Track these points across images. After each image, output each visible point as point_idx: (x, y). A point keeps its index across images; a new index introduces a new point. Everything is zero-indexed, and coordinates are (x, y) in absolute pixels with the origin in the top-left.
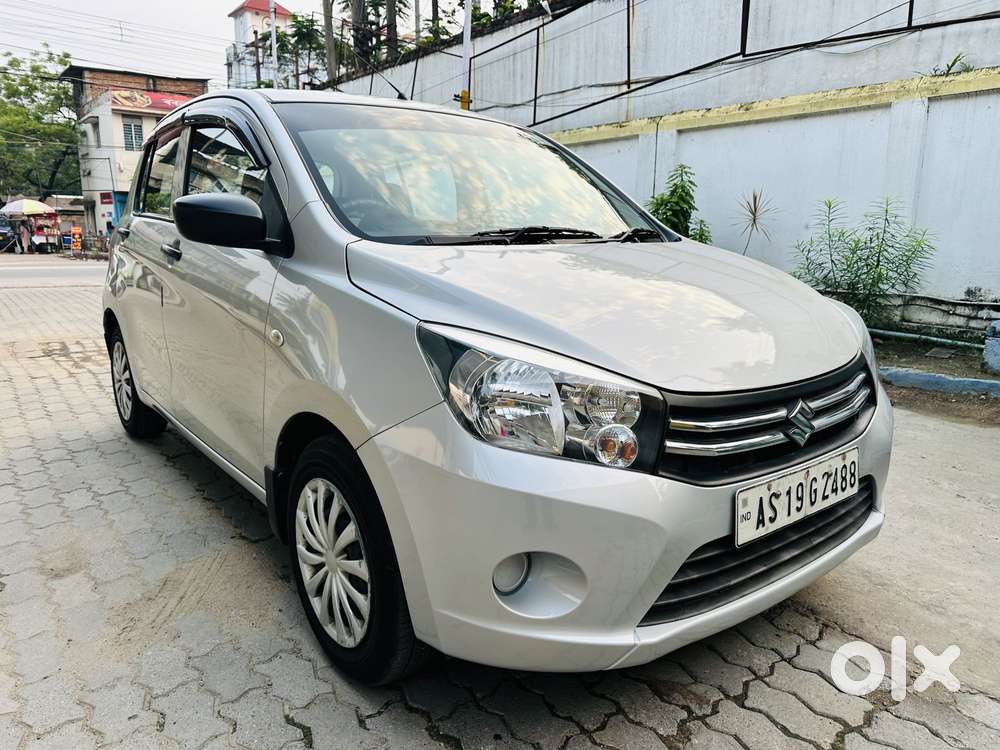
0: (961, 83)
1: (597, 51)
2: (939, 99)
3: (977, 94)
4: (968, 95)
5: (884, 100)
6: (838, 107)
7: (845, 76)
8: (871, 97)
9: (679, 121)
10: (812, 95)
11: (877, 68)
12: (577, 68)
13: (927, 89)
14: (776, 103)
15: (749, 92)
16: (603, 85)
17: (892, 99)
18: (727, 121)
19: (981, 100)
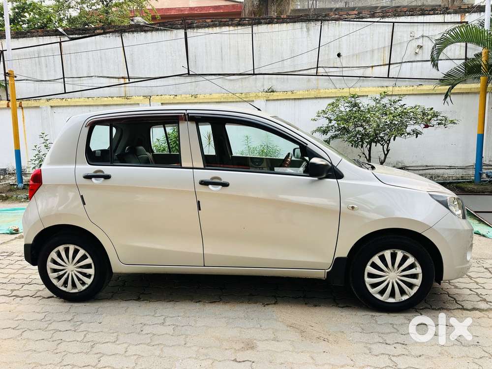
0: (274, 96)
1: (101, 60)
2: (269, 100)
3: (281, 100)
4: (278, 100)
5: (251, 99)
6: (234, 100)
7: (231, 88)
8: (246, 97)
9: (161, 99)
10: (222, 94)
11: (242, 87)
12: (89, 67)
13: (265, 97)
14: (208, 96)
15: (191, 90)
16: (108, 77)
17: (254, 99)
18: (187, 101)
19: (282, 102)
